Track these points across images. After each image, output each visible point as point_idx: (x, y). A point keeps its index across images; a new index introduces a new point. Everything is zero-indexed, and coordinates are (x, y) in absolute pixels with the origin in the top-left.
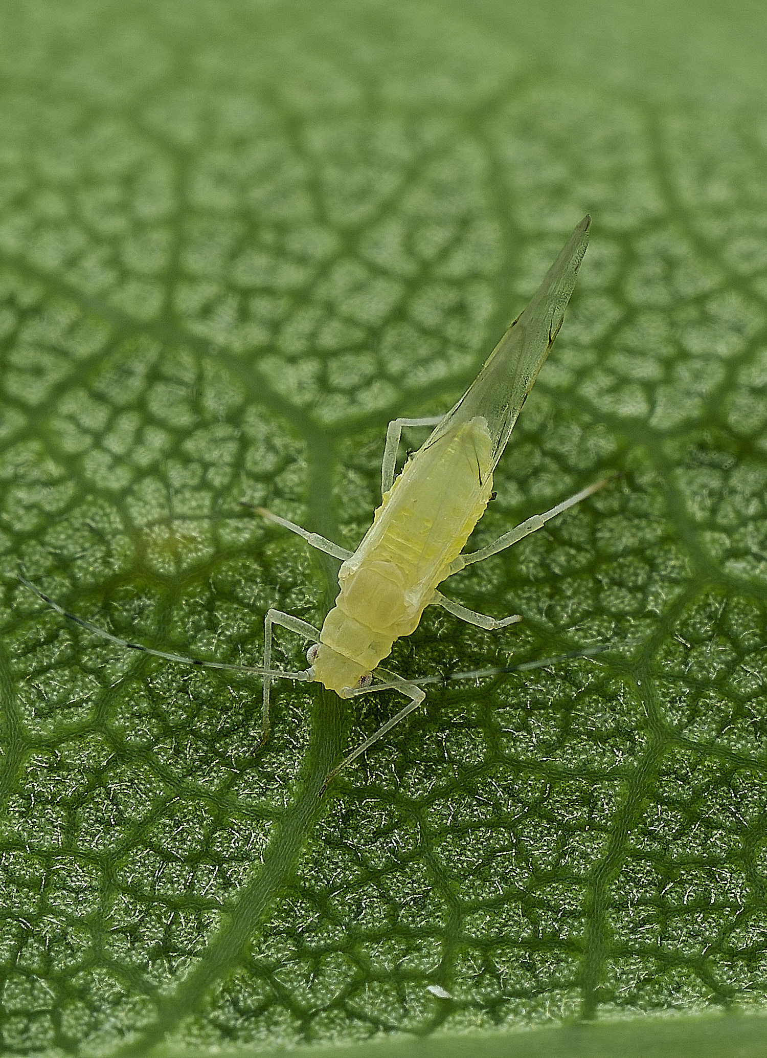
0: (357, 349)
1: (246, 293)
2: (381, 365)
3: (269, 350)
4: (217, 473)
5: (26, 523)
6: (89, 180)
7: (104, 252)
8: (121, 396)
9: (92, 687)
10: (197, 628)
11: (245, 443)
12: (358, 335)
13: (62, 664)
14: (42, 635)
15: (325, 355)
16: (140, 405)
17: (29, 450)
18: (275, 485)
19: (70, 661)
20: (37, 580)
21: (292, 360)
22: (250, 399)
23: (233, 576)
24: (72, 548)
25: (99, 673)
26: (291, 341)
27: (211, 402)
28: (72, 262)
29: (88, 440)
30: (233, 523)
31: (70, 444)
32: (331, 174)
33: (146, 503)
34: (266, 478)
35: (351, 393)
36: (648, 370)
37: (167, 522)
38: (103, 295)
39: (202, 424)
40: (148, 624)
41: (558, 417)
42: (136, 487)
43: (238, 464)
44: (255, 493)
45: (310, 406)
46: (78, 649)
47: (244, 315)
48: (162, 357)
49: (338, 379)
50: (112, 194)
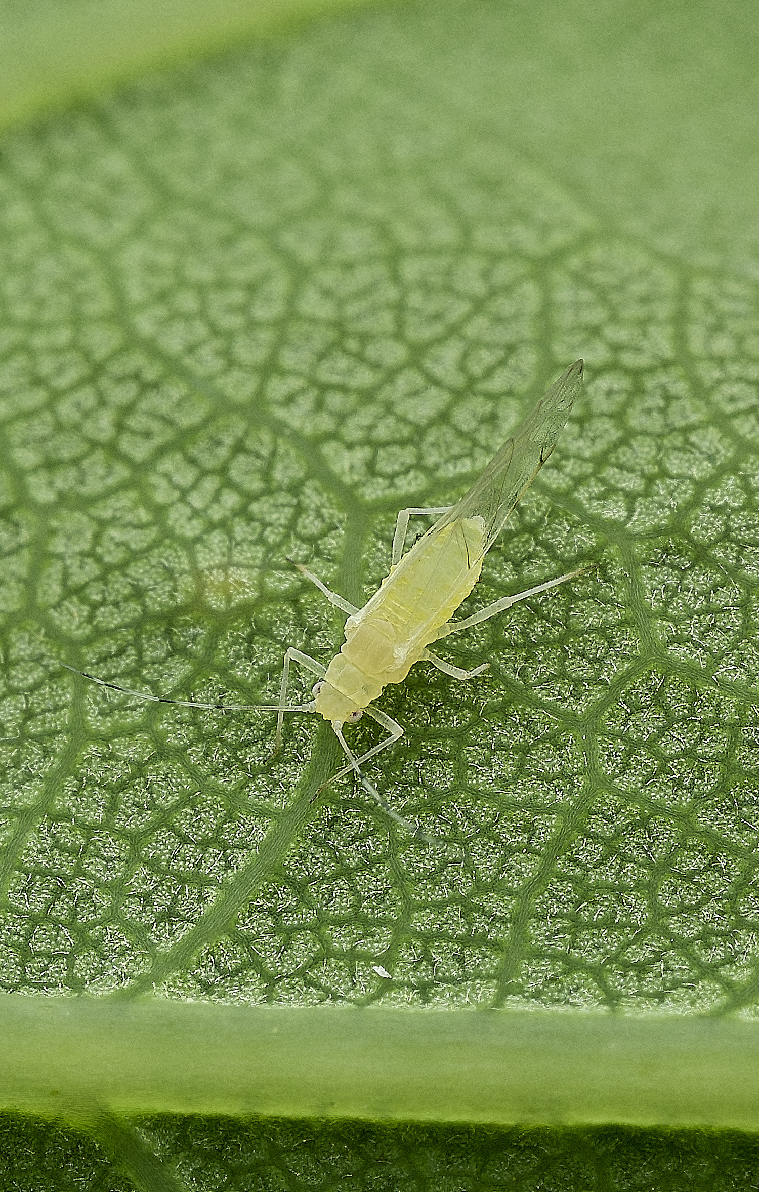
0: (403, 443)
1: (325, 388)
2: (420, 457)
3: (334, 436)
4: (272, 532)
5: (114, 557)
6: (221, 285)
7: (219, 344)
8: (209, 462)
9: (146, 696)
10: (237, 656)
11: (299, 509)
12: (406, 431)
13: (125, 674)
14: (114, 650)
15: (376, 445)
16: (223, 471)
17: (126, 499)
18: (317, 546)
19: (133, 673)
20: (116, 604)
21: (350, 446)
22: (309, 476)
23: (271, 617)
24: (147, 581)
25: (154, 685)
26: (352, 431)
27: (278, 475)
28: (191, 349)
29: (176, 494)
30: (277, 574)
31: (161, 497)
32: (415, 299)
33: (211, 550)
34: (311, 540)
35: (391, 478)
36: (633, 483)
37: (224, 567)
38: (211, 378)
39: (268, 491)
40: (198, 649)
41: (553, 514)
42: (205, 537)
43: (291, 526)
44: (300, 550)
45: (356, 485)
46: (141, 663)
47: (319, 405)
48: (247, 433)
49: (383, 466)
50: (237, 296)
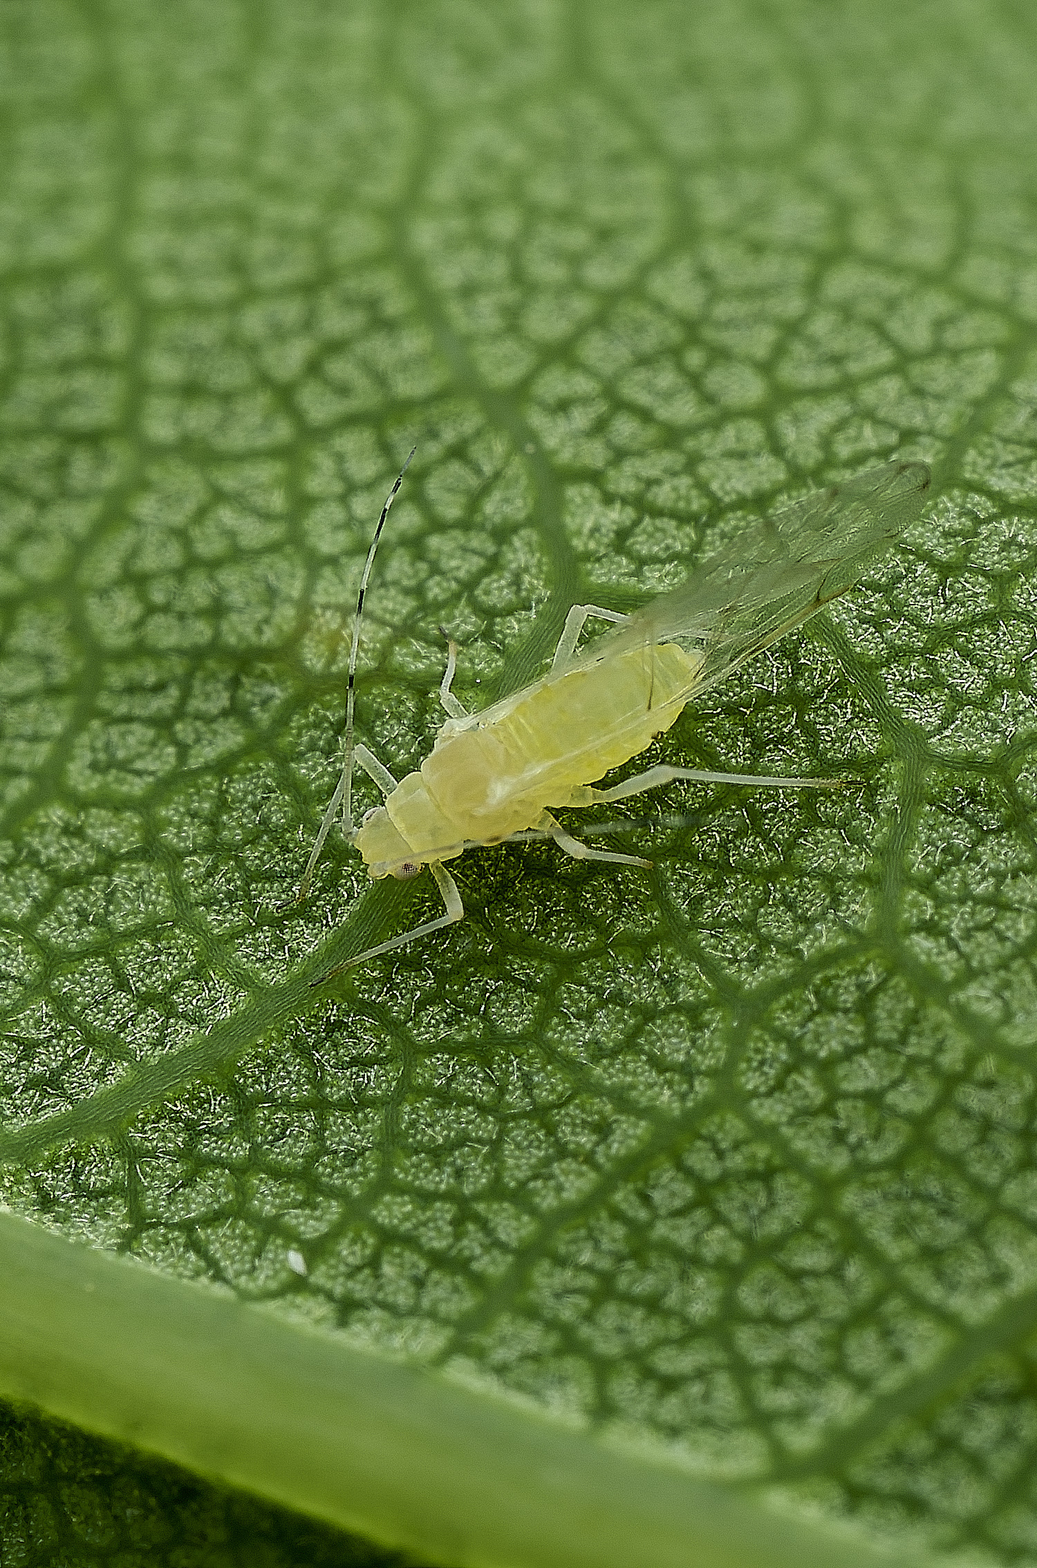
0: (684, 519)
1: (620, 405)
2: (697, 547)
3: (594, 477)
4: (438, 584)
5: (209, 545)
6: (566, 216)
7: (510, 296)
8: (407, 458)
9: (164, 760)
10: (312, 747)
11: (494, 564)
12: (697, 504)
13: (151, 722)
14: (151, 680)
15: (642, 506)
16: (419, 477)
17: (266, 472)
18: (491, 624)
19: (162, 724)
20: (182, 616)
21: (608, 499)
22: (530, 522)
23: (380, 704)
24: (236, 598)
25: (183, 751)
26: (624, 481)
27: (490, 507)
28: (468, 291)
29: (338, 487)
30: (417, 645)
31: (314, 484)
32: (821, 325)
33: (342, 582)
34: (489, 614)
35: (642, 562)
36: (972, 682)
37: (344, 611)
38: (468, 340)
39: (465, 525)
40: (263, 718)
41: (839, 689)
42: (344, 560)
43: (469, 585)
44: (464, 622)
45: (588, 556)
46: (180, 712)
47: (600, 427)
48: (478, 433)
49: (642, 544)
50: (577, 239)
